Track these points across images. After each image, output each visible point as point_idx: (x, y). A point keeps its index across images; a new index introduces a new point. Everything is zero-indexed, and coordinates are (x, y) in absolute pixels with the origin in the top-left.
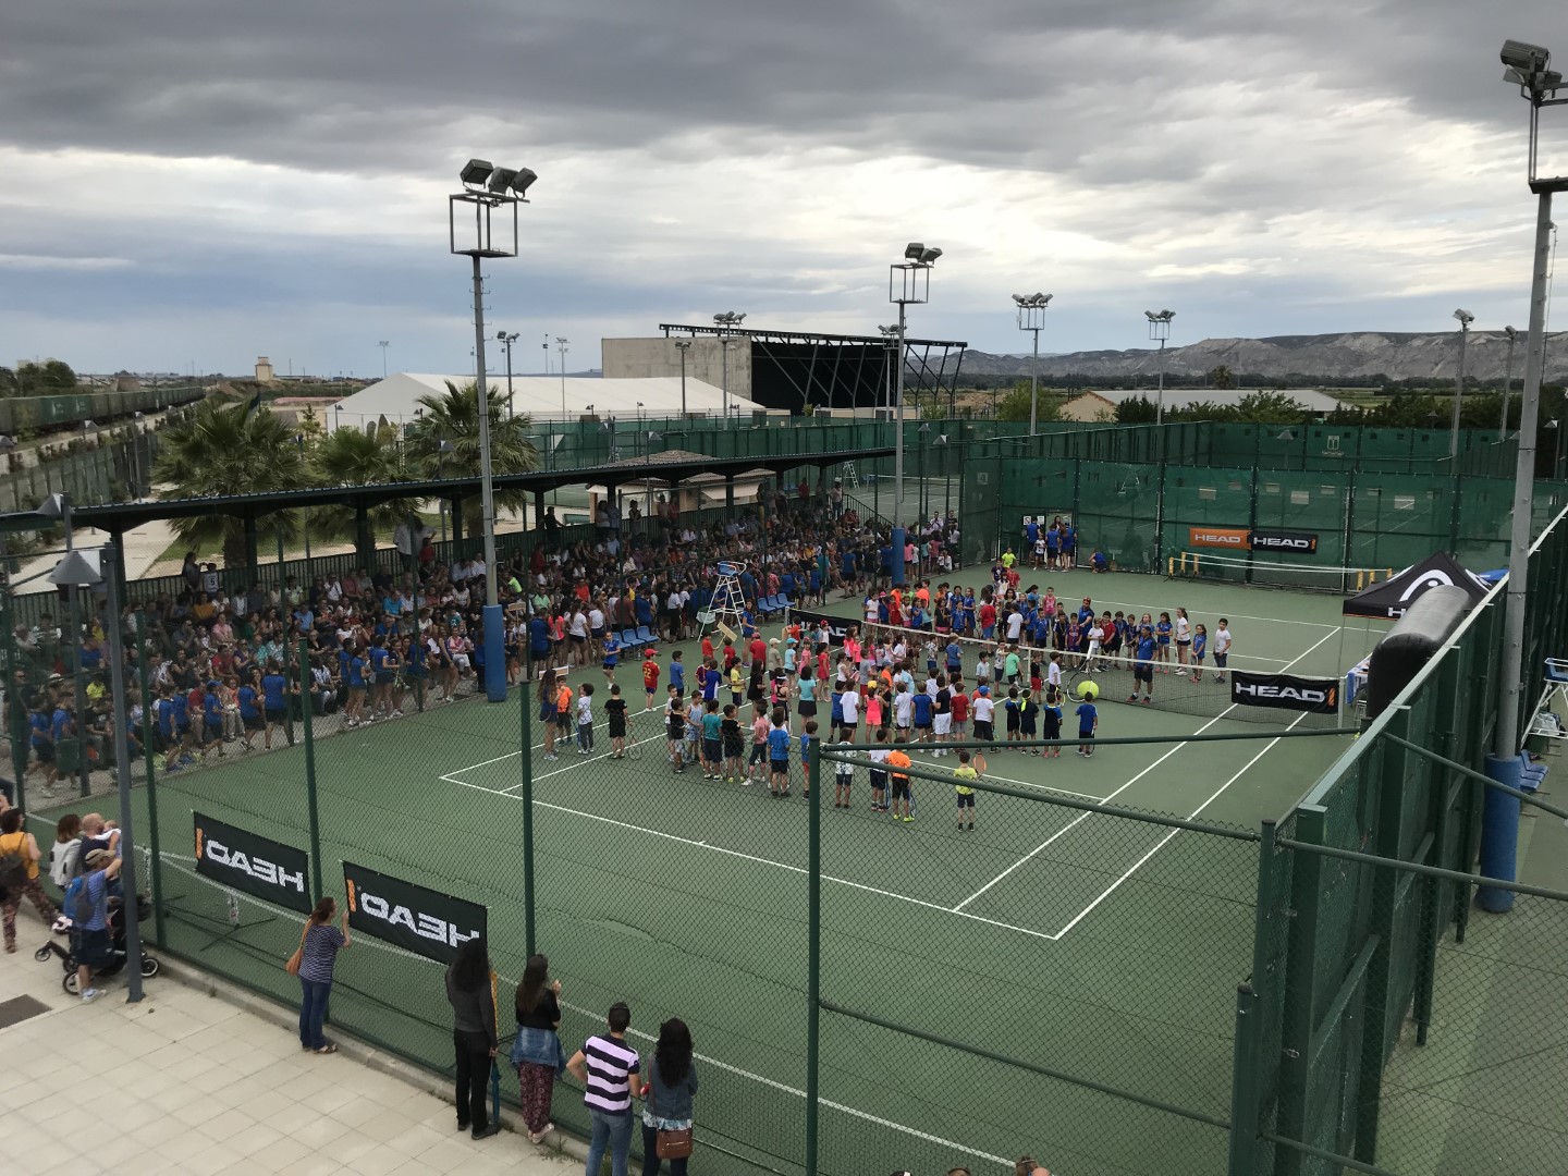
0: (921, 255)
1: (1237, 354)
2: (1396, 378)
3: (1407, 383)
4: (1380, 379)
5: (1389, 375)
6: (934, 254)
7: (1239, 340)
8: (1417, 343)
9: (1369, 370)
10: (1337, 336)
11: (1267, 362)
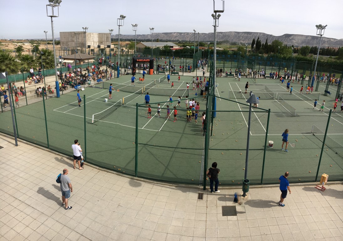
0: (123, 17)
1: (159, 35)
2: (180, 40)
3: (182, 41)
4: (178, 40)
5: (179, 39)
6: (125, 17)
7: (159, 33)
8: (182, 34)
9: (177, 39)
10: (171, 33)
11: (163, 37)
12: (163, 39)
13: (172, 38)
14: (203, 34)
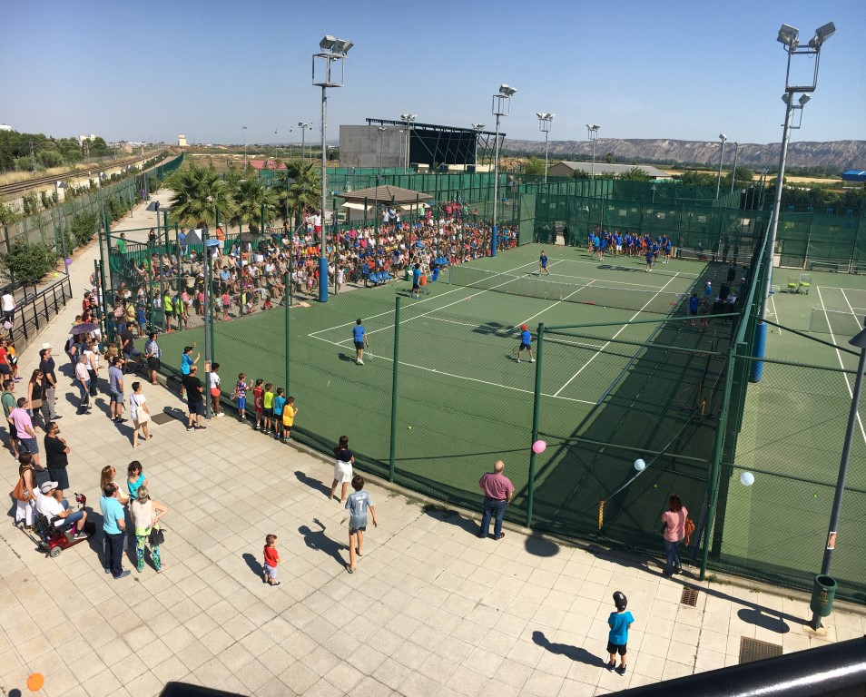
2: (680, 161)
3: (684, 163)
5: (676, 159)
8: (687, 146)
9: (669, 157)
10: (655, 140)
11: (627, 151)
12: (627, 157)
13: (653, 155)
14: (749, 146)
